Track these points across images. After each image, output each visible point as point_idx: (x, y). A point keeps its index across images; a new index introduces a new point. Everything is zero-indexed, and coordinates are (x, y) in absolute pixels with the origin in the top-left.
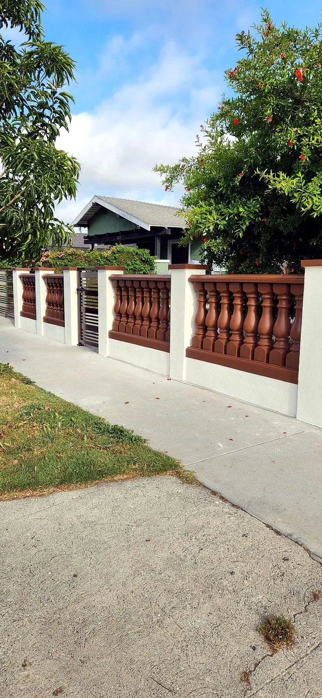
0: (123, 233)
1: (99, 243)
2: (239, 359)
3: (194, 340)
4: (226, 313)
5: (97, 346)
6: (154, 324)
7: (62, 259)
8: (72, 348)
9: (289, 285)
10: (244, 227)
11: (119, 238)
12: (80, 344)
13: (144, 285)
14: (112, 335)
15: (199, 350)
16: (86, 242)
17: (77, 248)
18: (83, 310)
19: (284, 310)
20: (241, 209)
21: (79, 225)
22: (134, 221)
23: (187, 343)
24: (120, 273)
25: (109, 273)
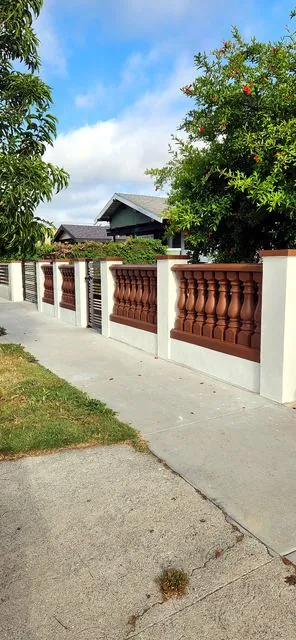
0: (139, 226)
1: (121, 235)
2: (214, 340)
3: (177, 322)
4: (203, 297)
5: (100, 327)
6: (146, 308)
7: (83, 250)
8: (82, 330)
9: (251, 273)
10: (217, 222)
11: (136, 230)
12: (89, 326)
13: (136, 273)
14: (113, 319)
15: (181, 332)
16: (108, 235)
17: (96, 240)
18: (91, 296)
19: (249, 296)
20: (214, 206)
21: (102, 219)
22: (149, 215)
23: (172, 325)
24: (120, 263)
25: (110, 264)
